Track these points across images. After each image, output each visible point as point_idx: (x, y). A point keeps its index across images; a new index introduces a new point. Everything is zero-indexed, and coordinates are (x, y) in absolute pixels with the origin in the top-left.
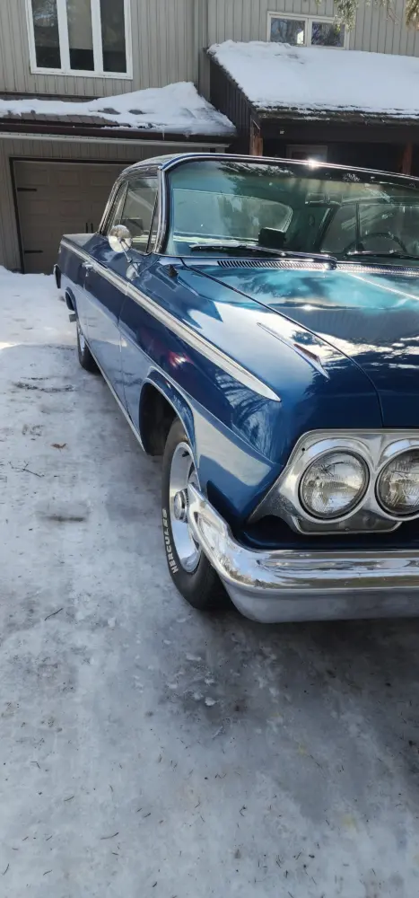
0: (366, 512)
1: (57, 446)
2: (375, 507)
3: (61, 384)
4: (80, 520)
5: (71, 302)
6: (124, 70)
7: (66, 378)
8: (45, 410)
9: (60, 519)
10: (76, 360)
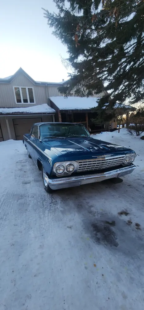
0: (65, 173)
1: (25, 172)
2: (66, 172)
3: (25, 161)
4: (29, 183)
5: (26, 146)
6: (34, 102)
7: (26, 160)
8: (22, 166)
9: (26, 183)
10: (28, 156)
